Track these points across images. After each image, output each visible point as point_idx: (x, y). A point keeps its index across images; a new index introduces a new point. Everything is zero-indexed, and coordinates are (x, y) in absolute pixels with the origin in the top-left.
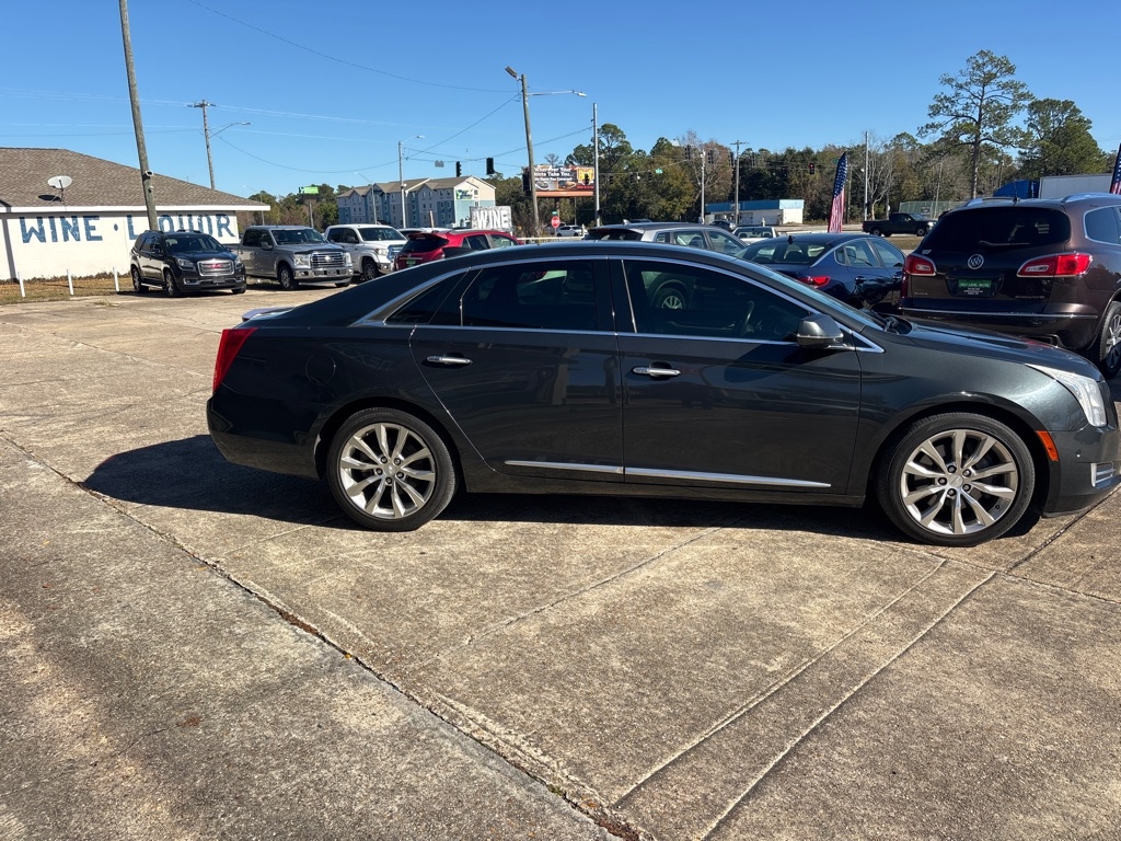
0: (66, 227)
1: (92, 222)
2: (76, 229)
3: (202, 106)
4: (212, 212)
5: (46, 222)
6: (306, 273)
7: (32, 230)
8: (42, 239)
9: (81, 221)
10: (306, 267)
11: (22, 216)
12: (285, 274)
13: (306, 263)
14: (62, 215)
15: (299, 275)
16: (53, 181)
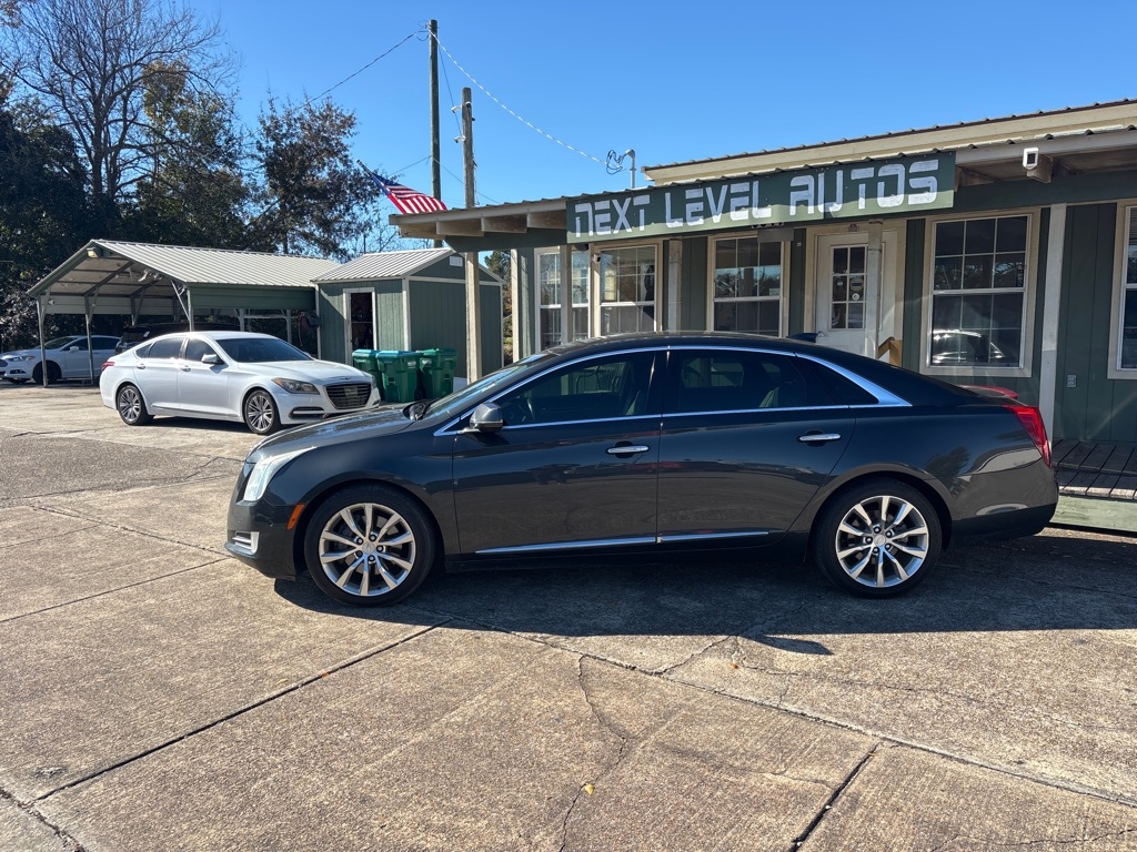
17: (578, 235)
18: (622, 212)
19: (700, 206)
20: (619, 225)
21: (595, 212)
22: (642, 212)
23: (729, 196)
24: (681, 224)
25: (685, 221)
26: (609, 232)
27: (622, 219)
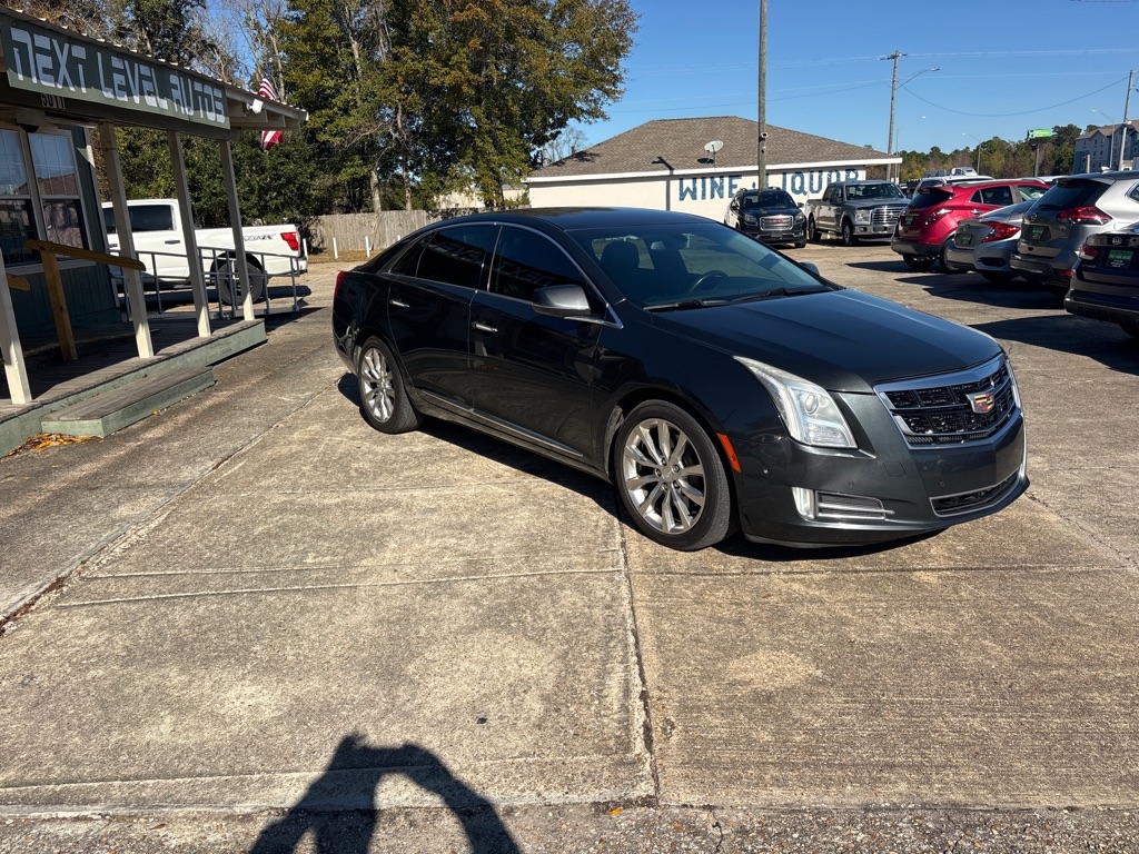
0: (714, 185)
1: (735, 181)
2: (722, 187)
3: (894, 57)
4: (842, 168)
5: (699, 181)
6: (865, 229)
7: (688, 189)
8: (694, 197)
9: (726, 180)
10: (866, 222)
11: (681, 178)
12: (847, 230)
13: (866, 219)
14: (712, 176)
15: (858, 231)
16: (708, 147)
17: (19, 76)
24: (112, 97)
25: (115, 94)
26: (52, 85)
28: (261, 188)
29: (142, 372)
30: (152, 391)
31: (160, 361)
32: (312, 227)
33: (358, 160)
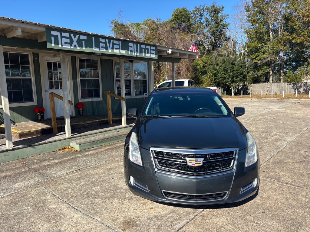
17: (53, 45)
18: (75, 40)
19: (104, 45)
20: (73, 45)
21: (62, 37)
22: (83, 42)
23: (113, 44)
24: (98, 50)
25: (99, 49)
26: (69, 47)
27: (75, 43)
28: (232, 76)
29: (118, 130)
30: (115, 136)
31: (128, 127)
32: (248, 87)
33: (266, 67)
